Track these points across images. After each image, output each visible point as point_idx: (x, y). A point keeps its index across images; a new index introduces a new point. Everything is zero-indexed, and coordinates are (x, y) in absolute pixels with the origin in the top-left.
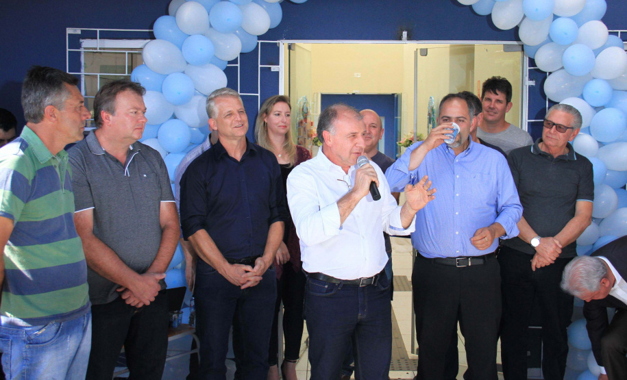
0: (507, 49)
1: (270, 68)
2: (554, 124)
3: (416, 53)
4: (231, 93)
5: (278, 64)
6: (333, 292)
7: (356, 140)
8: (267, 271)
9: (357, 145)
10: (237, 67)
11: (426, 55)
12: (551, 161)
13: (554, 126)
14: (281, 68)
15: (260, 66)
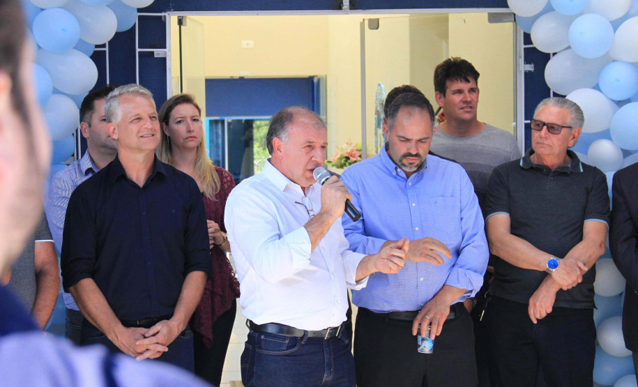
0: (493, 18)
1: (153, 53)
2: (544, 124)
3: (362, 24)
4: (142, 91)
5: (165, 47)
6: (296, 349)
7: (313, 153)
8: (178, 338)
9: (313, 159)
10: (105, 51)
11: (377, 28)
12: (548, 175)
13: (545, 127)
14: (171, 52)
15: (138, 50)
